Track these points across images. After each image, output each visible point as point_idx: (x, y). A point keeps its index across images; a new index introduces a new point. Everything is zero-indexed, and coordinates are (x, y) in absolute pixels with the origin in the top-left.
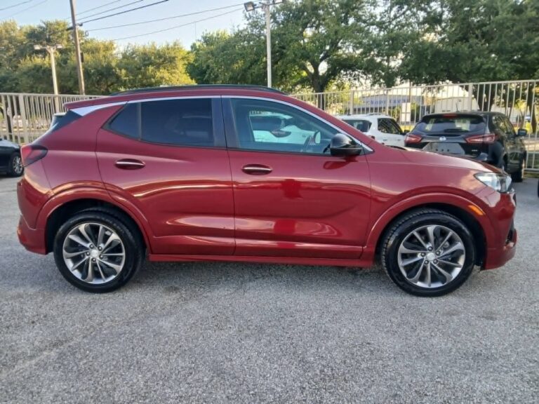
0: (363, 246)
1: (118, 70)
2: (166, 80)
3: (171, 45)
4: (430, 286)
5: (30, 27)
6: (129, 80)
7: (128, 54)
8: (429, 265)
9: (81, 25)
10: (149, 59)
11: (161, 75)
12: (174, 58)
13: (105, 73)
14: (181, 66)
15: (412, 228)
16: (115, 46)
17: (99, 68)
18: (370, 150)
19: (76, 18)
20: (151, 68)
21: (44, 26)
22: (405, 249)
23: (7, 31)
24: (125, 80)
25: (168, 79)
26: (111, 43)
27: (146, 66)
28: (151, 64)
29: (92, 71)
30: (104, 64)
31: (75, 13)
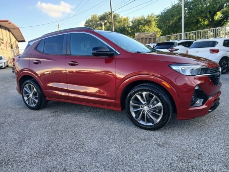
0: (115, 100)
1: (127, 28)
2: (147, 30)
3: (150, 15)
4: (146, 124)
5: (100, 15)
6: (132, 32)
7: (133, 21)
8: (145, 113)
9: (114, 12)
10: (140, 22)
11: (145, 28)
12: (151, 21)
13: (123, 30)
14: (154, 23)
15: (135, 93)
16: (129, 19)
17: (120, 28)
18: (119, 53)
19: (112, 9)
20: (141, 26)
21: (105, 14)
22: (133, 103)
23: (94, 18)
24: (130, 32)
25: (148, 30)
26: (127, 18)
27: (138, 25)
28: (141, 24)
29: (118, 30)
30: (122, 26)
31: (112, 8)
